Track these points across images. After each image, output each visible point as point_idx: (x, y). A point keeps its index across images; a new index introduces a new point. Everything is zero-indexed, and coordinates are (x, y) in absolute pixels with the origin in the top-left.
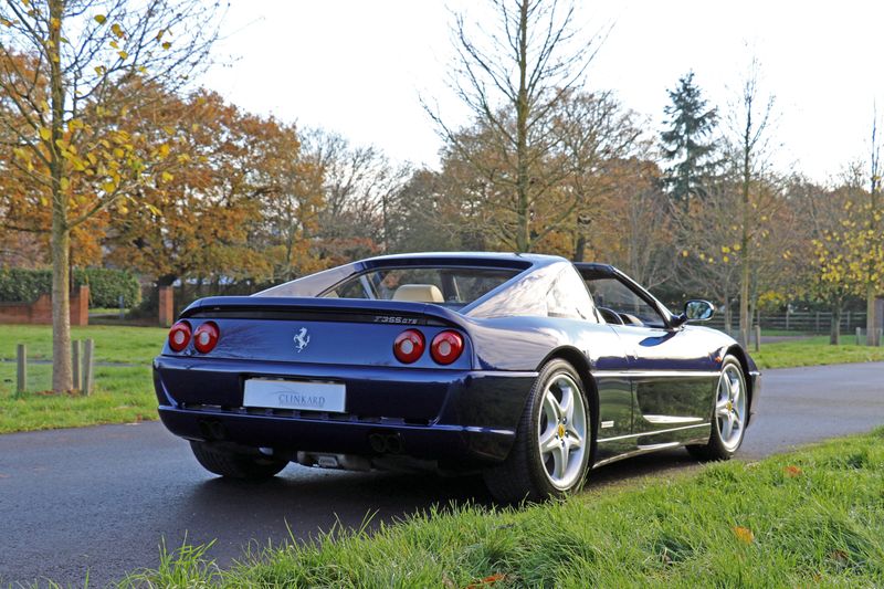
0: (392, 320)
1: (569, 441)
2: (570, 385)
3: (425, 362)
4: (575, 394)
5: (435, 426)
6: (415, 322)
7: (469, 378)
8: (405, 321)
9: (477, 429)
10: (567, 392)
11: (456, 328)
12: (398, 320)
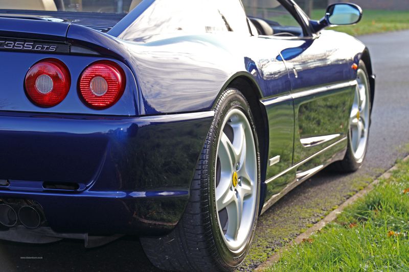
0: (19, 45)
1: (243, 188)
2: (241, 120)
3: (71, 105)
4: (246, 131)
5: (88, 192)
6: (53, 48)
7: (134, 126)
8: (38, 48)
9: (143, 194)
10: (237, 128)
11: (114, 58)
12: (28, 46)
